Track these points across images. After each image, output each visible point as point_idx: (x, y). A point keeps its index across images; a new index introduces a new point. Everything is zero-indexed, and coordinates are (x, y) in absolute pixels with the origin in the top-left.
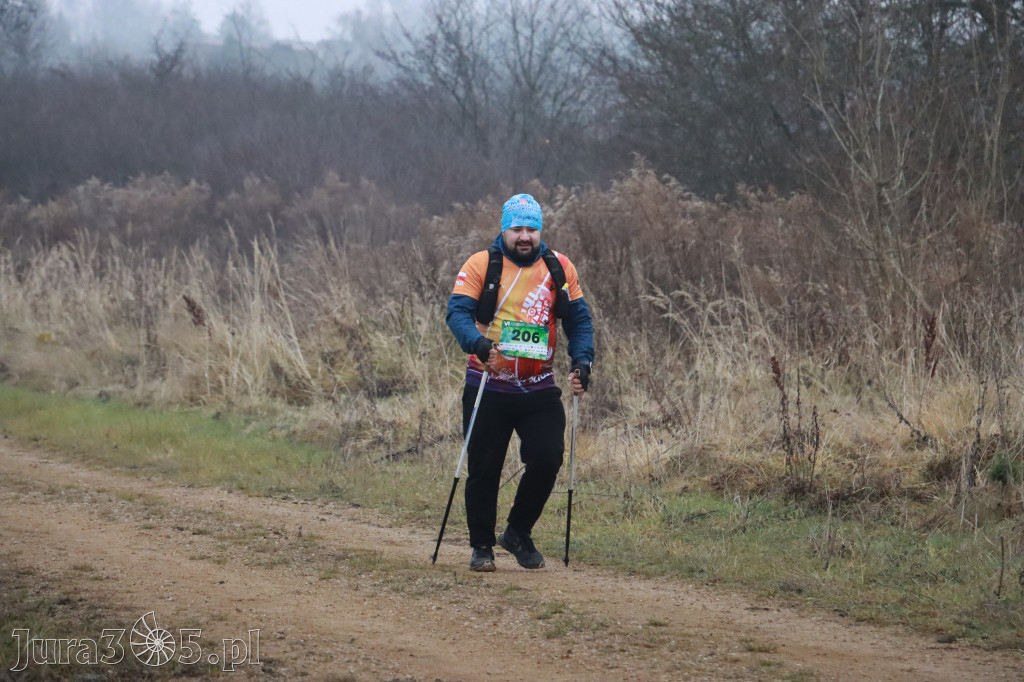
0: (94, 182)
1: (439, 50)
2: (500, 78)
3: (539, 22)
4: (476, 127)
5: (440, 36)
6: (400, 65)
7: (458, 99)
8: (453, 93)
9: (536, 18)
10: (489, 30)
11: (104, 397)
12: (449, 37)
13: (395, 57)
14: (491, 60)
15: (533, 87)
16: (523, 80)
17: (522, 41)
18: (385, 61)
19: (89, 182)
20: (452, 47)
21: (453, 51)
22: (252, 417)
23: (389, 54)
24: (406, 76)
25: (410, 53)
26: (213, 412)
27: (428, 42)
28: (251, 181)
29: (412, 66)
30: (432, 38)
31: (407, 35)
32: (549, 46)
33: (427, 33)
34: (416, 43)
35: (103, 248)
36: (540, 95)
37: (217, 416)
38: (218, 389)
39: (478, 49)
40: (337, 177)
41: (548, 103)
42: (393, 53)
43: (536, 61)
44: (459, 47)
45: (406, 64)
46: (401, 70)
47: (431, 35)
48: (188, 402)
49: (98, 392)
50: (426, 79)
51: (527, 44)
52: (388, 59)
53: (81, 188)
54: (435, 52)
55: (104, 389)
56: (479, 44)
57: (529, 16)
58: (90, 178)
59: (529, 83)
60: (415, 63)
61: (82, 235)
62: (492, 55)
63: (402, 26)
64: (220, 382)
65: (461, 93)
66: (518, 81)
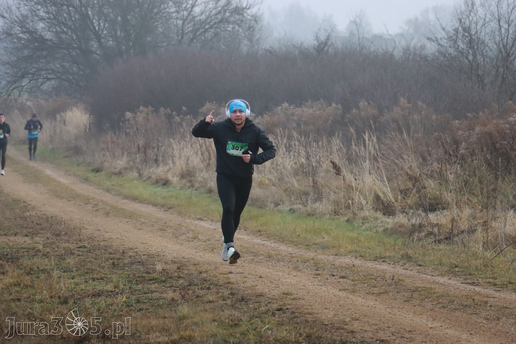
0: (286, 105)
1: (460, 36)
2: (491, 50)
3: (512, 21)
4: (478, 75)
5: (460, 29)
6: (439, 44)
7: (469, 61)
8: (467, 58)
9: (511, 19)
10: (486, 26)
11: (292, 211)
12: (464, 29)
13: (437, 41)
14: (486, 41)
15: (508, 54)
16: (503, 50)
17: (503, 31)
18: (432, 43)
19: (283, 105)
20: (467, 34)
21: (467, 36)
22: (366, 221)
23: (435, 39)
24: (442, 50)
25: (444, 38)
26: (346, 218)
27: (454, 32)
28: (363, 104)
29: (446, 45)
30: (456, 30)
31: (444, 29)
33: (454, 28)
34: (447, 33)
35: (290, 138)
36: (512, 58)
37: (348, 221)
38: (348, 207)
39: (480, 35)
40: (405, 101)
42: (436, 38)
43: (510, 41)
44: (470, 35)
45: (443, 44)
46: (439, 46)
48: (333, 213)
49: (289, 208)
50: (451, 51)
51: (506, 32)
52: (433, 41)
53: (279, 108)
54: (457, 37)
55: (292, 207)
56: (480, 33)
57: (507, 18)
58: (284, 103)
59: (506, 52)
60: (447, 43)
61: (280, 131)
62: (487, 38)
63: (440, 24)
64: (349, 203)
65: (470, 58)
66: (500, 51)
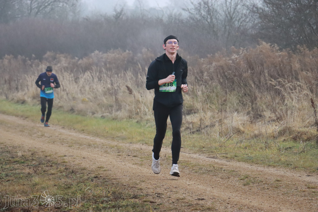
0: (97, 52)
1: (202, 7)
2: (221, 15)
4: (214, 31)
5: (202, 3)
6: (190, 13)
7: (208, 22)
8: (207, 21)
11: (103, 117)
12: (205, 3)
13: (188, 10)
14: (218, 10)
15: (231, 18)
16: (228, 15)
17: (228, 3)
19: (95, 52)
20: (206, 6)
21: (206, 7)
22: (148, 122)
23: (187, 9)
24: (192, 16)
25: (193, 9)
26: (136, 120)
27: (198, 5)
28: (144, 50)
29: (194, 13)
30: (200, 4)
31: (192, 3)
32: (237, 5)
33: (198, 2)
34: (195, 5)
35: (101, 72)
36: (234, 20)
37: (137, 122)
38: (137, 114)
39: (214, 6)
41: (236, 23)
43: (232, 10)
44: (208, 6)
45: (192, 12)
46: (190, 14)
47: (200, 3)
48: (128, 118)
49: (101, 115)
50: (198, 16)
51: (229, 4)
52: (186, 11)
53: (93, 54)
54: (201, 8)
55: (103, 115)
56: (214, 5)
58: (96, 51)
59: (230, 17)
60: (194, 12)
61: (94, 68)
62: (218, 8)
64: (138, 111)
65: (209, 20)
66: (227, 16)
